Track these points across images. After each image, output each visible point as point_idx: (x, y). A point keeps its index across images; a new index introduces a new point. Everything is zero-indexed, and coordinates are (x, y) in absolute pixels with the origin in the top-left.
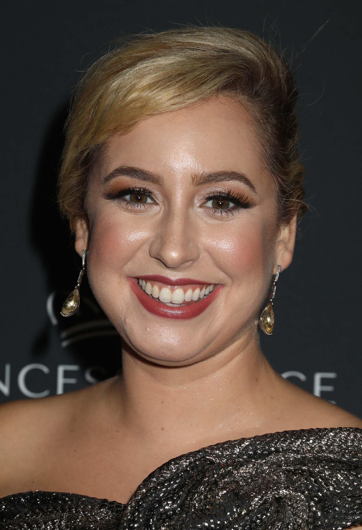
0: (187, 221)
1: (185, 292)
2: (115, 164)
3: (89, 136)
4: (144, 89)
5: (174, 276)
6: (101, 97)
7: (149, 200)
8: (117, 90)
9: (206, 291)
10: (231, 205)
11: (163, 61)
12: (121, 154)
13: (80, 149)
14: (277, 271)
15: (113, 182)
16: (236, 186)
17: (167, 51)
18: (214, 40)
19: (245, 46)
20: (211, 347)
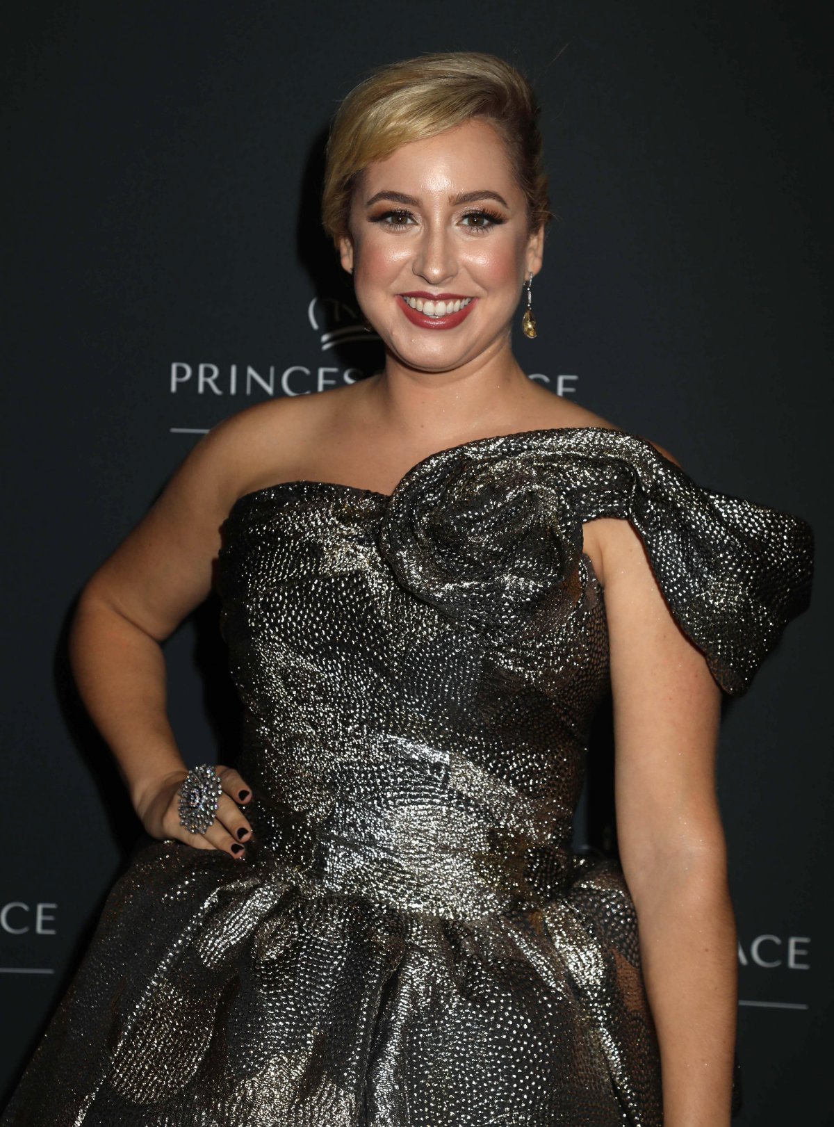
0: (446, 239)
1: (447, 304)
2: (376, 189)
3: (350, 162)
4: (401, 118)
5: (435, 291)
6: (360, 127)
7: (409, 221)
8: (376, 119)
9: (465, 302)
10: (486, 222)
11: (417, 91)
12: (381, 179)
13: (342, 174)
14: (529, 277)
15: (376, 205)
16: (489, 204)
17: (419, 80)
18: (461, 66)
19: (491, 71)
20: (471, 353)
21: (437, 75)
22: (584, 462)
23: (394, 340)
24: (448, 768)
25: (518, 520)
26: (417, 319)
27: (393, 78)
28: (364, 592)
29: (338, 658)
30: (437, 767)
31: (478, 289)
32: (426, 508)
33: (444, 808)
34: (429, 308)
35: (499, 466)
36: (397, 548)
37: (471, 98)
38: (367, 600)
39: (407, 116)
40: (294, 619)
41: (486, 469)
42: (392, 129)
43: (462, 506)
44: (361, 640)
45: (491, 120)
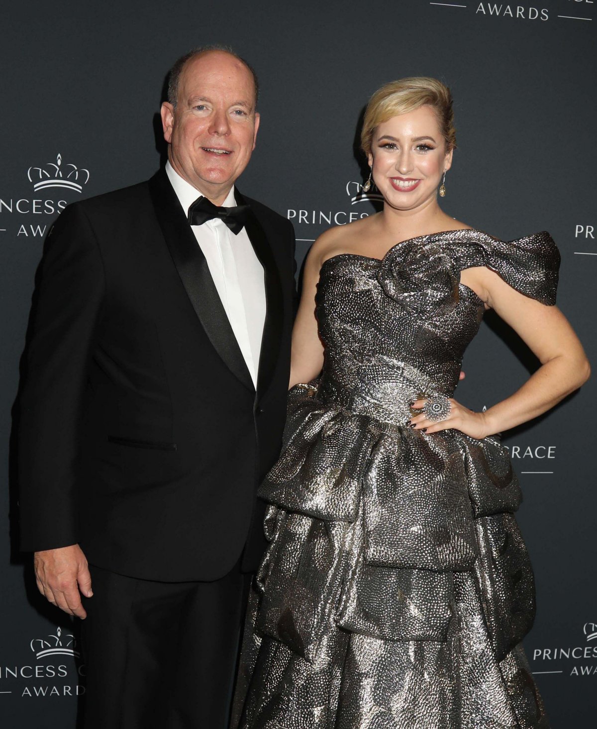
0: (409, 156)
1: (409, 182)
2: (382, 135)
3: (372, 123)
4: (394, 105)
5: (404, 177)
6: (377, 108)
7: (395, 148)
9: (416, 181)
10: (426, 149)
13: (369, 127)
14: (445, 171)
15: (381, 141)
16: (428, 141)
17: (401, 89)
19: (432, 85)
20: (420, 201)
22: (462, 244)
24: (403, 369)
25: (435, 268)
26: (396, 188)
27: (391, 88)
28: (371, 298)
29: (360, 325)
30: (398, 368)
31: (422, 176)
32: (398, 264)
33: (401, 385)
34: (401, 184)
35: (427, 247)
36: (385, 279)
37: (423, 97)
38: (372, 301)
39: (396, 104)
40: (343, 309)
41: (421, 248)
42: (389, 110)
43: (412, 263)
44: (369, 317)
45: (431, 106)
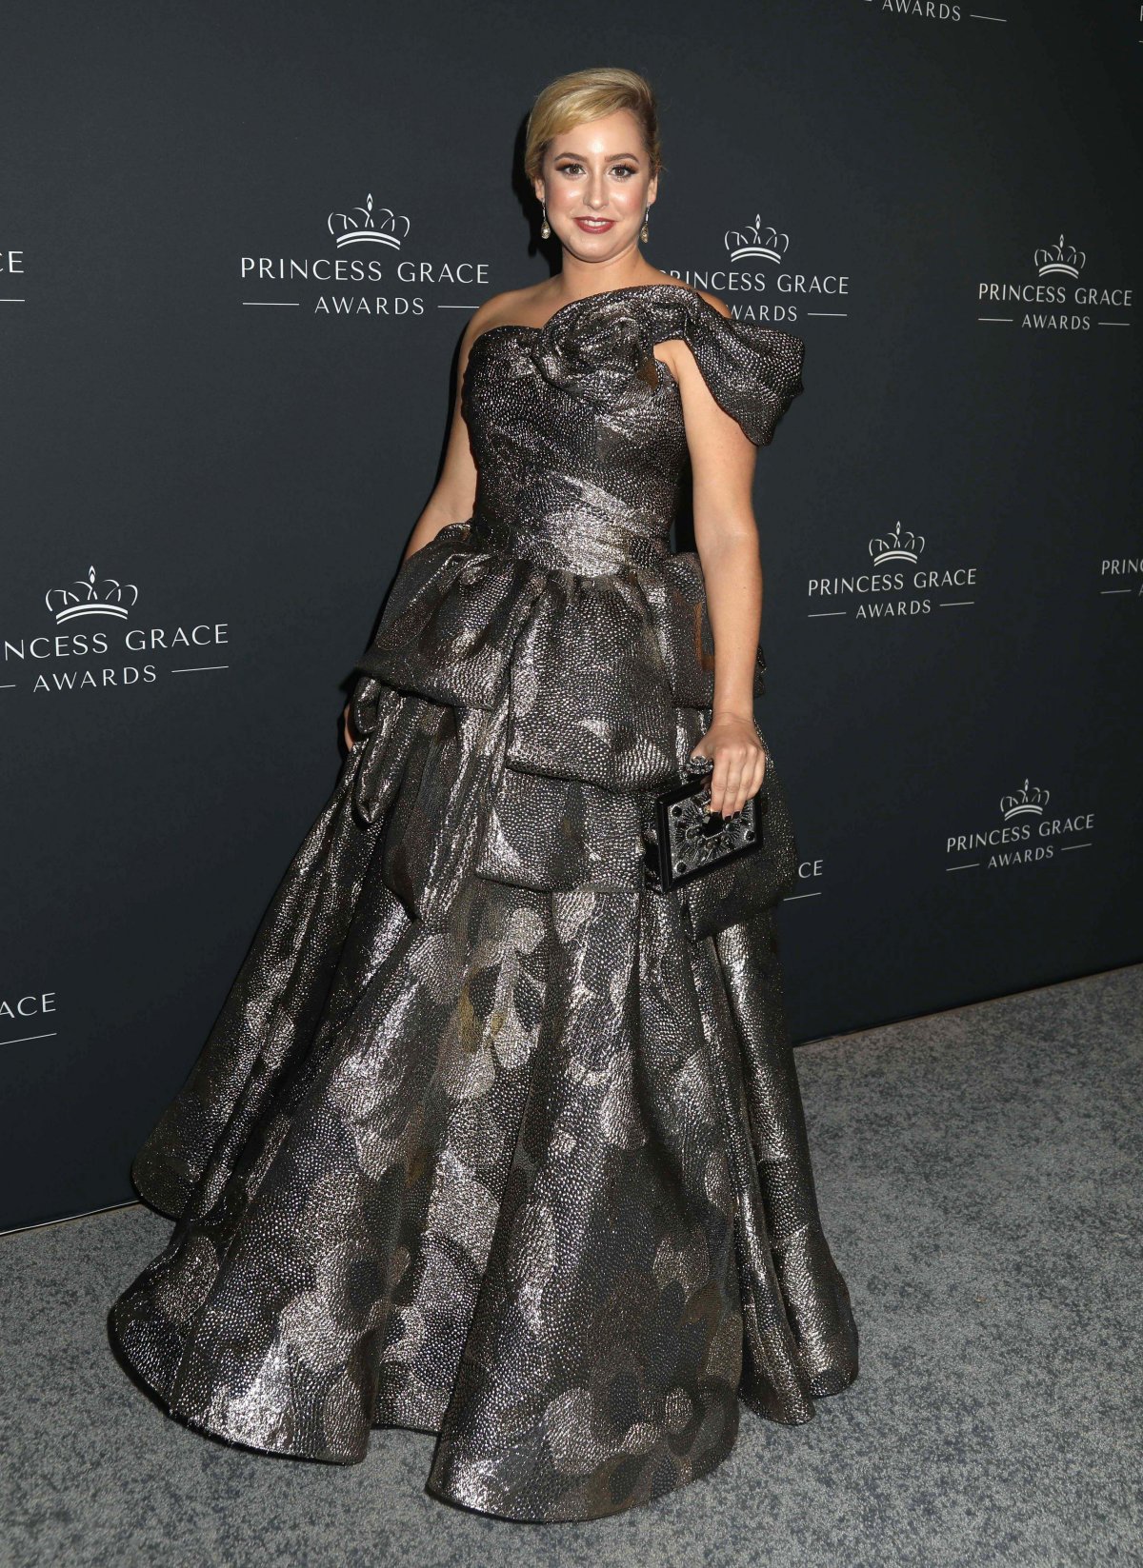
0: (603, 184)
2: (561, 151)
3: (544, 135)
4: (577, 109)
6: (551, 112)
10: (626, 173)
11: (586, 92)
12: (564, 145)
13: (539, 141)
14: (648, 205)
15: (559, 161)
16: (629, 161)
17: (585, 86)
18: (610, 77)
19: (630, 80)
20: (616, 250)
21: (596, 83)
23: (571, 242)
24: (581, 490)
26: (585, 231)
27: (571, 83)
28: (533, 386)
29: (519, 427)
30: (574, 488)
31: (617, 215)
34: (591, 223)
36: (542, 356)
37: (620, 97)
38: (534, 391)
39: (581, 108)
40: (496, 405)
42: (570, 116)
44: (531, 415)
45: (629, 110)
